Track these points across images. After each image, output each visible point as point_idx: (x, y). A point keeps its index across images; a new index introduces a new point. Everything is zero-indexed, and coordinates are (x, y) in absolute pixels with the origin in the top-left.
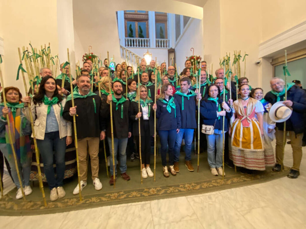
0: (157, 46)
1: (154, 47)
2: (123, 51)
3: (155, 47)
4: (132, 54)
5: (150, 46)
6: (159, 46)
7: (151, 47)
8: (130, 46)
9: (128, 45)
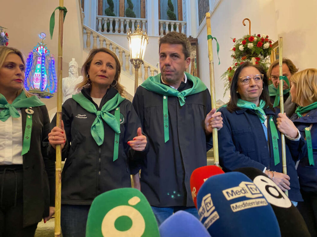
0: (162, 34)
2: (88, 37)
3: (158, 36)
8: (106, 32)
9: (102, 30)
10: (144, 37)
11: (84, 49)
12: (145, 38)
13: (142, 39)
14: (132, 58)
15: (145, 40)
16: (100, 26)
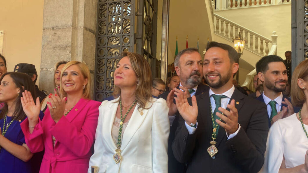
0: (285, 1)
2: (218, 22)
3: (281, 3)
4: (232, 25)
7: (272, 4)
8: (234, 7)
9: (232, 6)
11: (214, 32)
16: (230, 2)
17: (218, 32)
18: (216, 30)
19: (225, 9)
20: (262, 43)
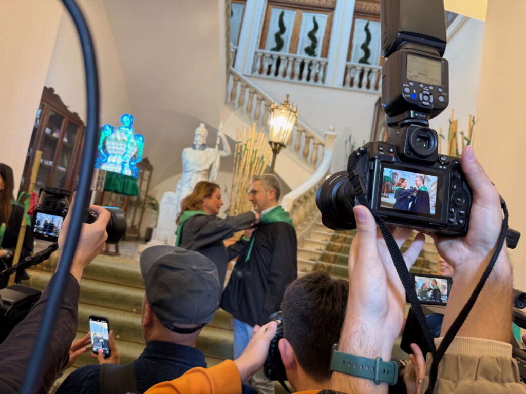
0: (348, 84)
1: (336, 86)
2: (235, 85)
3: (341, 87)
4: (260, 97)
5: (323, 81)
6: (352, 84)
7: (326, 84)
8: (264, 75)
9: (261, 71)
10: (292, 113)
11: (226, 102)
12: (294, 116)
13: (289, 116)
14: (272, 140)
15: (292, 117)
16: (258, 65)
17: (234, 104)
18: (229, 99)
19: (249, 74)
20: (307, 142)
